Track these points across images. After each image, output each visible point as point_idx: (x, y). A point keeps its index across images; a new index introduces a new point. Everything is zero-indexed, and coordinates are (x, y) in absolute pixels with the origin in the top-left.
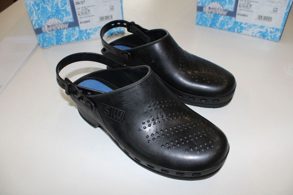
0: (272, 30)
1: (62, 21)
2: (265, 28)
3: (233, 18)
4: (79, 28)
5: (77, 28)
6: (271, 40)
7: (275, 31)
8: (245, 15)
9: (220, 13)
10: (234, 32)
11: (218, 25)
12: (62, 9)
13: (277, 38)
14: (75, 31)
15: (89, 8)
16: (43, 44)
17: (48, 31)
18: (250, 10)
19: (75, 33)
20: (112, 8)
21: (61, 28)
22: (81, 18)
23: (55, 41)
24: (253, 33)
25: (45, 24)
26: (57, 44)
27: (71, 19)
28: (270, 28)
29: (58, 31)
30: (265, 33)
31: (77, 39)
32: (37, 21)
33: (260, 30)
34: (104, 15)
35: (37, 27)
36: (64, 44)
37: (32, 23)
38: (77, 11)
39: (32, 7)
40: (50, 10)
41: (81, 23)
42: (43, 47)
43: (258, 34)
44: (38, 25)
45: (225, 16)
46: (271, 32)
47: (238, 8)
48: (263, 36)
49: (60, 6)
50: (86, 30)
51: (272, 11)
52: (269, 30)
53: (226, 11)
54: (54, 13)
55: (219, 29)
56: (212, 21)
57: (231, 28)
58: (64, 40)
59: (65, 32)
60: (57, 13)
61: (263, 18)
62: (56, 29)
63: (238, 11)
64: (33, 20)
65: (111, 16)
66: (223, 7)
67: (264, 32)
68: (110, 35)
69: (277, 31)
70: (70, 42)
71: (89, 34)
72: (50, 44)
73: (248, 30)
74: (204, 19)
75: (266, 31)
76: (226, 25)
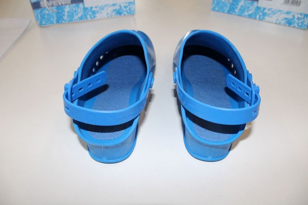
0: (300, 16)
2: (292, 14)
3: (256, 3)
4: (83, 4)
5: (81, 5)
6: (297, 28)
7: (302, 17)
10: (255, 19)
11: (237, 11)
13: (305, 25)
14: (78, 7)
16: (41, 22)
17: (47, 7)
19: (79, 11)
21: (63, 3)
24: (277, 20)
26: (57, 23)
28: (298, 14)
29: (58, 7)
30: (291, 20)
31: (81, 18)
33: (286, 16)
35: (35, 0)
36: (65, 23)
42: (41, 25)
43: (284, 21)
46: (298, 18)
48: (289, 23)
50: (92, 8)
52: (296, 17)
55: (239, 15)
56: (230, 7)
57: (252, 14)
58: (65, 18)
59: (67, 9)
61: (290, 2)
62: (57, 5)
67: (290, 18)
68: (118, 15)
69: (306, 18)
70: (72, 21)
71: (94, 13)
72: (49, 23)
73: (271, 17)
74: (221, 4)
75: (292, 18)
76: (246, 11)
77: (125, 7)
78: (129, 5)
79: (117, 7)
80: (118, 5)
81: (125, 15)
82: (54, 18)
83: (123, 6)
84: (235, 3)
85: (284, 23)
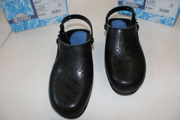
0: (169, 19)
1: (26, 15)
2: (164, 18)
3: (143, 10)
4: (38, 19)
6: (168, 25)
8: (151, 8)
9: (134, 6)
10: (143, 19)
12: (26, 7)
13: (172, 24)
14: (36, 20)
15: (44, 6)
16: (15, 30)
19: (36, 22)
20: (60, 5)
21: (26, 19)
22: (39, 12)
23: (23, 27)
24: (156, 20)
25: (15, 17)
26: (24, 30)
27: (32, 13)
28: (168, 17)
29: (24, 21)
31: (38, 26)
32: (9, 15)
33: (161, 18)
34: (55, 10)
36: (29, 29)
37: (6, 17)
38: (36, 8)
39: (5, 7)
40: (17, 8)
41: (39, 15)
42: (15, 32)
43: (160, 21)
44: (10, 18)
45: (137, 8)
46: (168, 20)
47: (146, 3)
48: (163, 22)
49: (24, 5)
50: (43, 20)
51: (169, 6)
52: (167, 19)
53: (138, 5)
54: (20, 10)
57: (141, 16)
58: (29, 27)
59: (29, 22)
60: (23, 9)
61: (163, 10)
62: (23, 20)
63: (146, 5)
64: (6, 15)
65: (60, 10)
66: (136, 3)
67: (163, 20)
69: (172, 20)
70: (33, 28)
71: (45, 22)
72: (20, 30)
73: (152, 18)
76: (138, 14)
80: (59, 17)
82: (22, 27)
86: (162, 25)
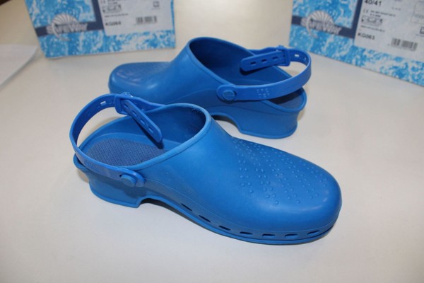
0: (416, 66)
1: (77, 19)
2: (403, 62)
3: (351, 40)
4: (104, 32)
5: (100, 32)
6: (412, 83)
7: (420, 68)
8: (370, 37)
9: (329, 30)
10: (351, 63)
11: (324, 49)
14: (97, 36)
15: (119, 3)
16: (48, 52)
17: (56, 34)
18: (379, 28)
19: (98, 40)
20: (156, 6)
21: (77, 30)
22: (107, 16)
23: (67, 49)
24: (383, 68)
25: (52, 22)
26: (69, 55)
27: (91, 17)
28: (413, 62)
29: (71, 34)
30: (403, 70)
31: (101, 50)
32: (38, 15)
33: (395, 63)
34: (144, 15)
35: (39, 25)
36: (80, 56)
37: (31, 18)
38: (101, 6)
41: (107, 24)
42: (48, 56)
43: (391, 71)
44: (40, 22)
45: (336, 35)
46: (413, 69)
47: (360, 23)
48: (400, 74)
50: (115, 37)
51: (418, 32)
52: (410, 66)
53: (338, 27)
54: (65, 6)
55: (326, 56)
56: (314, 43)
57: (345, 56)
58: (80, 48)
59: (82, 37)
60: (70, 6)
61: (401, 43)
62: (68, 31)
63: (359, 29)
64: (32, 14)
65: (155, 18)
66: (334, 21)
67: (401, 67)
68: (152, 48)
70: (89, 52)
71: (118, 43)
72: (58, 54)
73: (374, 63)
74: (302, 38)
75: (405, 66)
76: (337, 51)
77: (161, 37)
78: (167, 35)
79: (150, 37)
80: (151, 34)
81: (161, 47)
82: (65, 48)
83: (158, 35)
84: (321, 38)
85: (393, 73)
86: (397, 81)
